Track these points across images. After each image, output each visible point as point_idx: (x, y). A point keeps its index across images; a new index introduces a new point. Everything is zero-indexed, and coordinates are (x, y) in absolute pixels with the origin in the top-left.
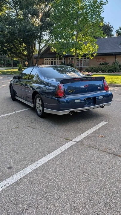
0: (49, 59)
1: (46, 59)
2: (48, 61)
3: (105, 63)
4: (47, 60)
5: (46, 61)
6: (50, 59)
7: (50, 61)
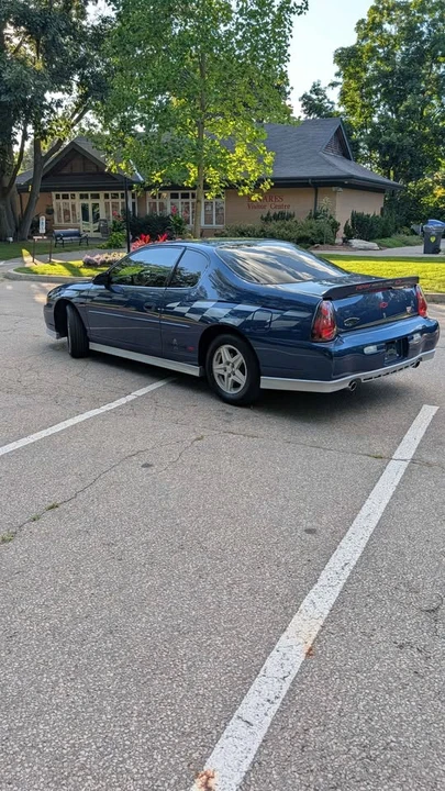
0: (73, 197)
1: (61, 193)
2: (70, 201)
3: (282, 213)
4: (65, 197)
5: (61, 201)
6: (77, 194)
7: (78, 203)
